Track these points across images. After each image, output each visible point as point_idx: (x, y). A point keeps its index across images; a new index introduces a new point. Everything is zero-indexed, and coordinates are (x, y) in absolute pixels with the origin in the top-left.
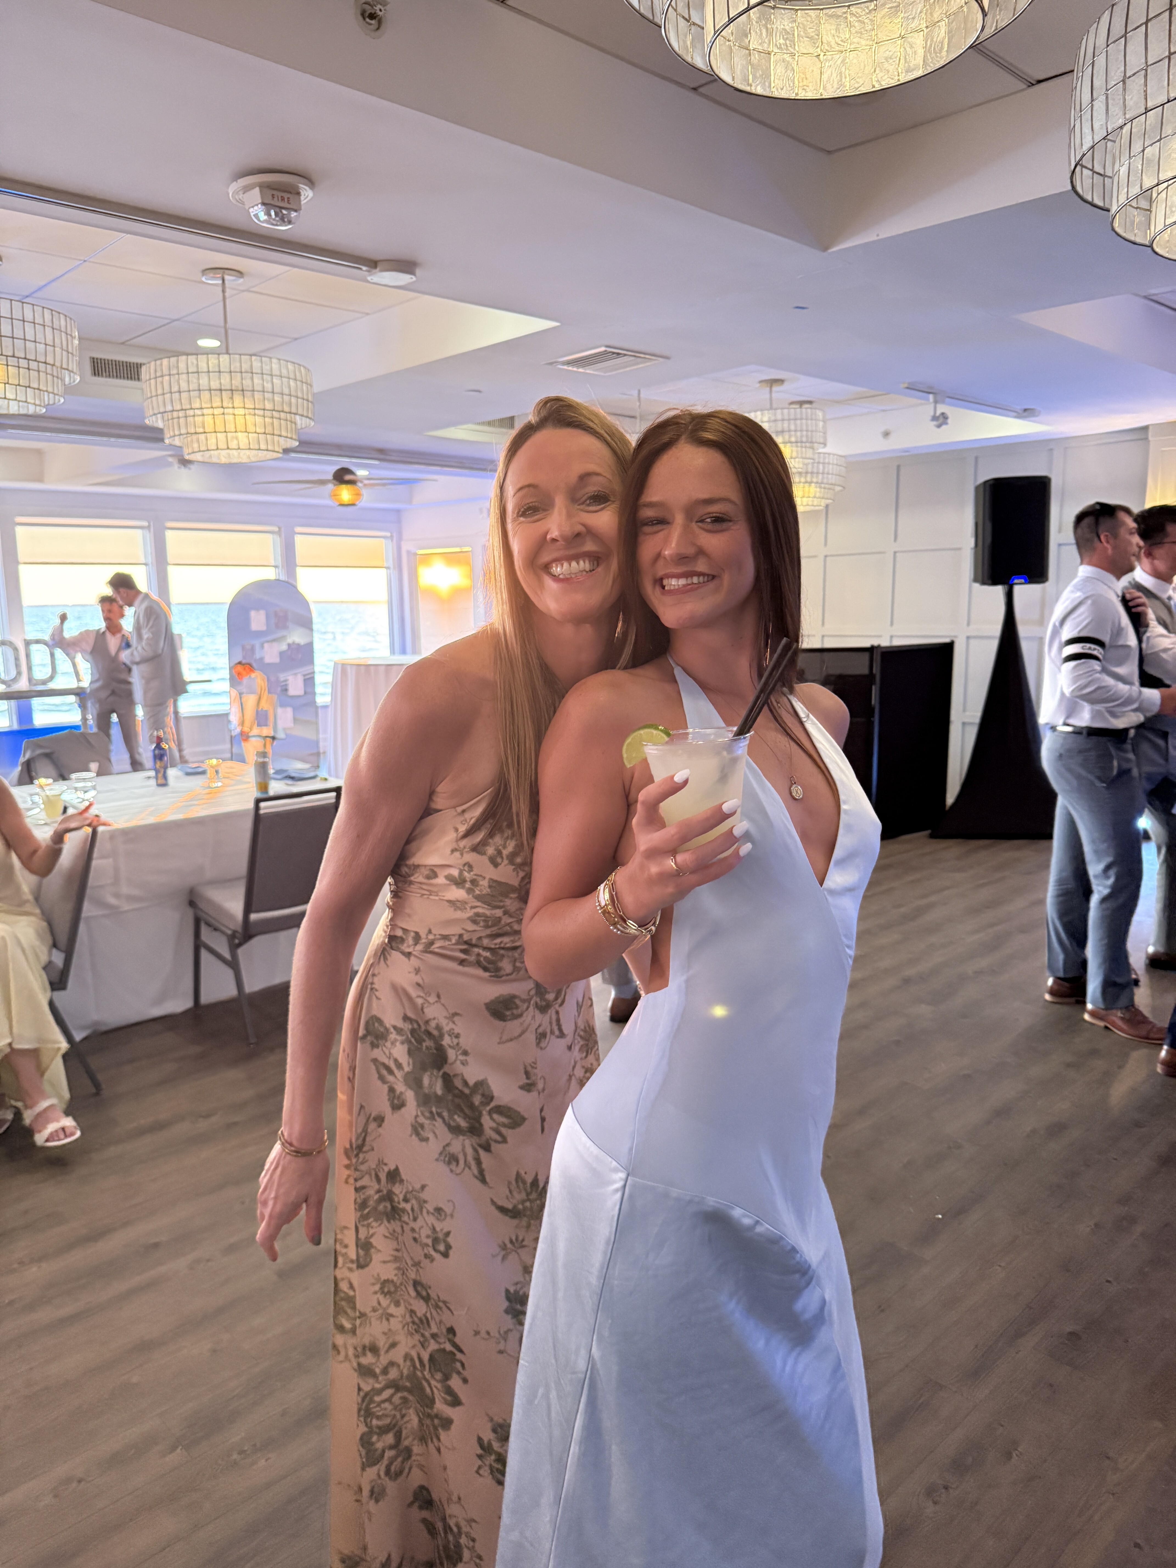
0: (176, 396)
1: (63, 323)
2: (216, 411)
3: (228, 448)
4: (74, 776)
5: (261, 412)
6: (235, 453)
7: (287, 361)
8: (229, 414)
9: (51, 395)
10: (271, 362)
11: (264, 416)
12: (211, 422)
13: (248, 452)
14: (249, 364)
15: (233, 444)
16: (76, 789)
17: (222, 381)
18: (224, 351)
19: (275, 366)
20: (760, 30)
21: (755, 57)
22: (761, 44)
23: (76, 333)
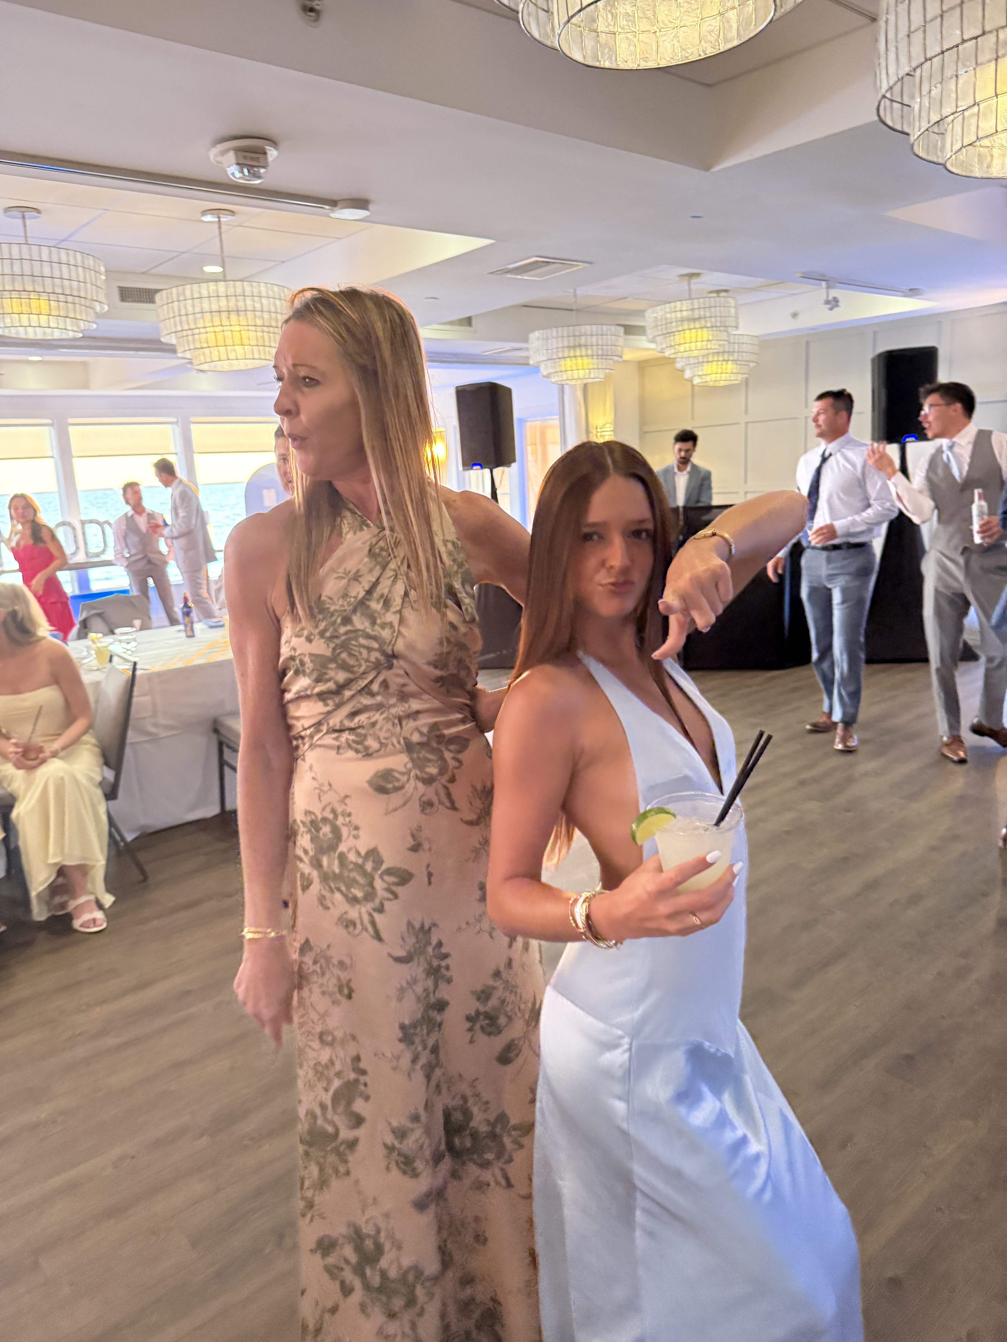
0: (184, 318)
1: (92, 263)
2: (217, 329)
3: (228, 359)
4: (118, 631)
5: (253, 328)
6: (235, 362)
7: (273, 284)
8: (227, 331)
9: (85, 323)
10: (259, 286)
11: (256, 331)
12: (213, 338)
13: (245, 361)
14: (241, 288)
15: (232, 356)
16: (120, 641)
17: (221, 304)
18: (221, 277)
19: (263, 289)
20: (607, 16)
21: (603, 38)
22: (608, 27)
23: (103, 269)
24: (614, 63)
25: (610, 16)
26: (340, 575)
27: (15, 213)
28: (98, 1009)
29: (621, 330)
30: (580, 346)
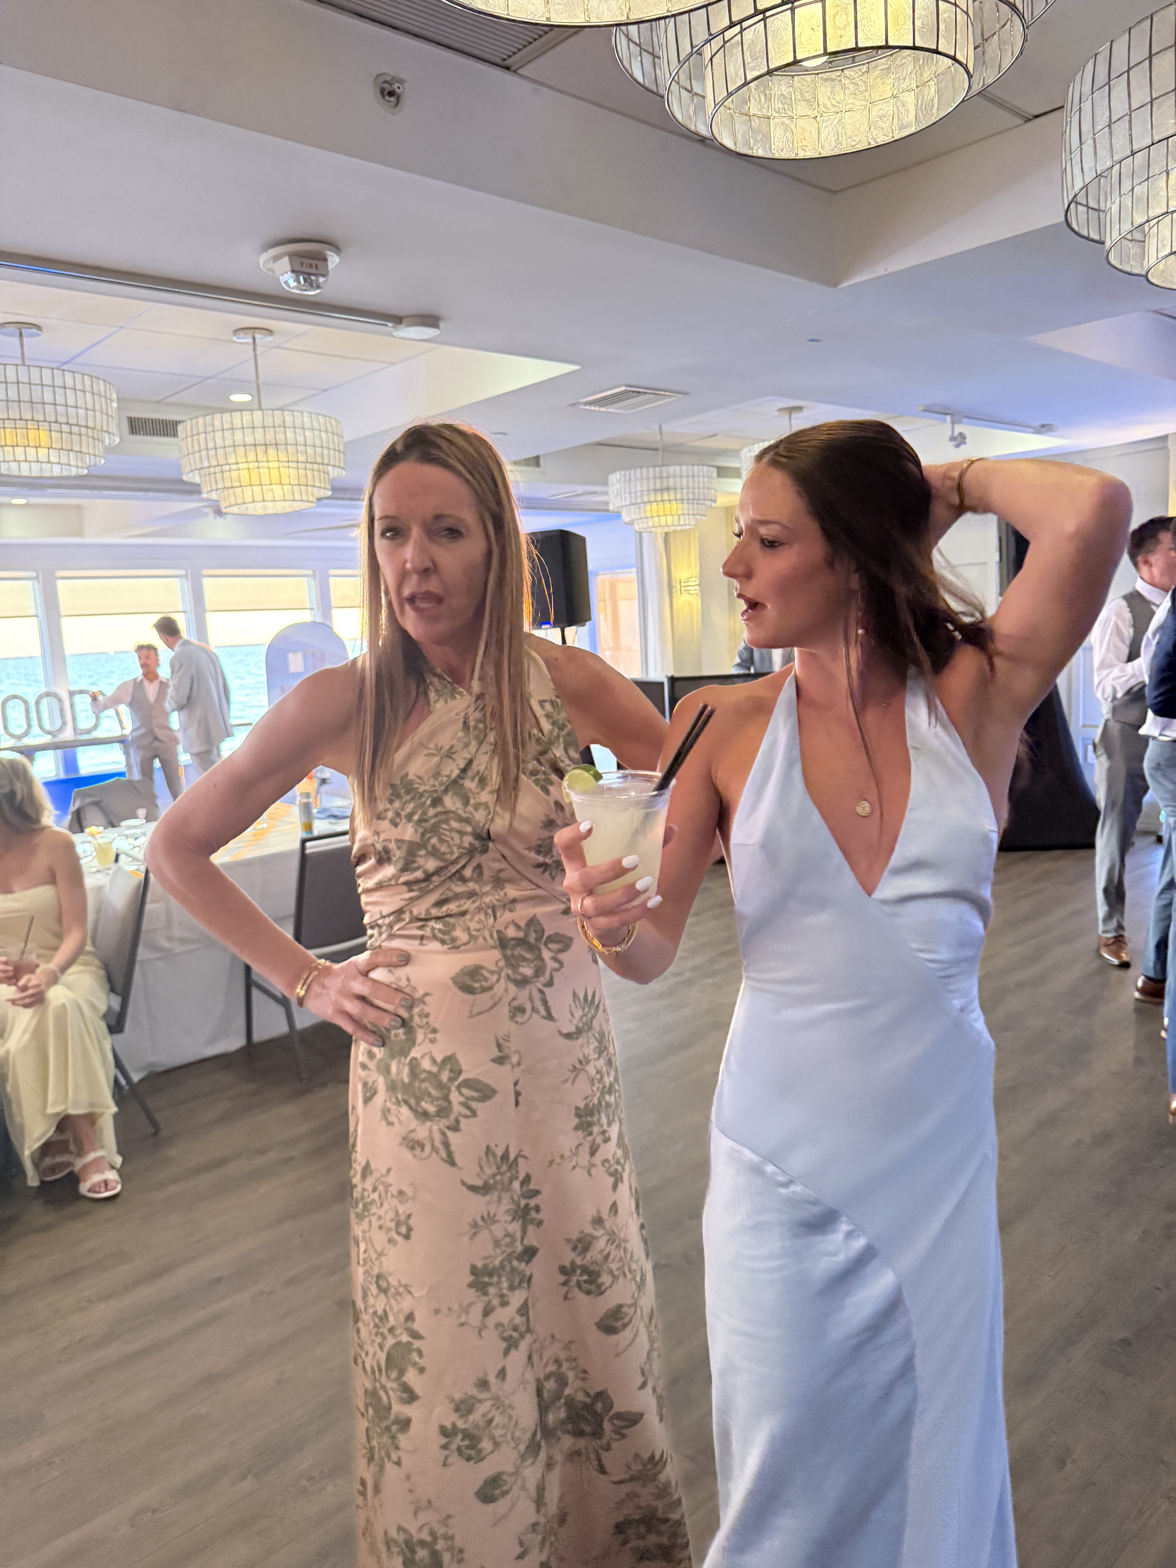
0: (212, 452)
1: (102, 388)
2: (251, 466)
3: (264, 500)
4: (124, 823)
5: (295, 465)
6: (271, 504)
7: (318, 414)
8: (264, 467)
9: (92, 457)
10: (302, 416)
11: (298, 468)
12: (247, 476)
13: (283, 503)
14: (281, 419)
15: (269, 496)
16: (127, 837)
17: (257, 436)
18: (256, 406)
19: (306, 419)
20: (759, 97)
21: (755, 122)
22: (760, 110)
23: (115, 396)
24: (769, 151)
25: (763, 97)
26: (431, 751)
27: (12, 329)
28: (102, 1306)
29: (715, 472)
30: (668, 489)
